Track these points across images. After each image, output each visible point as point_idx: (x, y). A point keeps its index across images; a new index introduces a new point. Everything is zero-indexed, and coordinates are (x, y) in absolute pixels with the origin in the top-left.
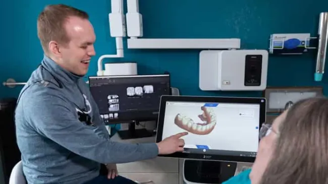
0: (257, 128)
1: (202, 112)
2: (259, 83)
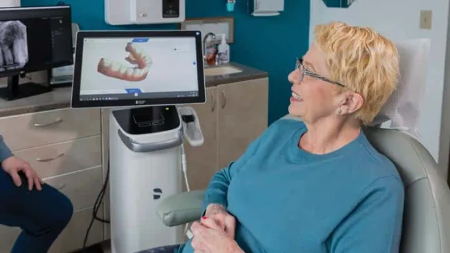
0: (194, 63)
1: (128, 54)
2: (177, 14)
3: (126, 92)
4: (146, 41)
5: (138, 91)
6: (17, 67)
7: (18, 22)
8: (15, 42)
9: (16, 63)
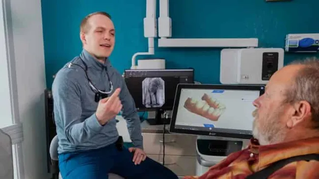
3: (203, 126)
4: (222, 92)
5: (212, 126)
6: (158, 106)
7: (160, 78)
8: (158, 91)
9: (157, 104)
